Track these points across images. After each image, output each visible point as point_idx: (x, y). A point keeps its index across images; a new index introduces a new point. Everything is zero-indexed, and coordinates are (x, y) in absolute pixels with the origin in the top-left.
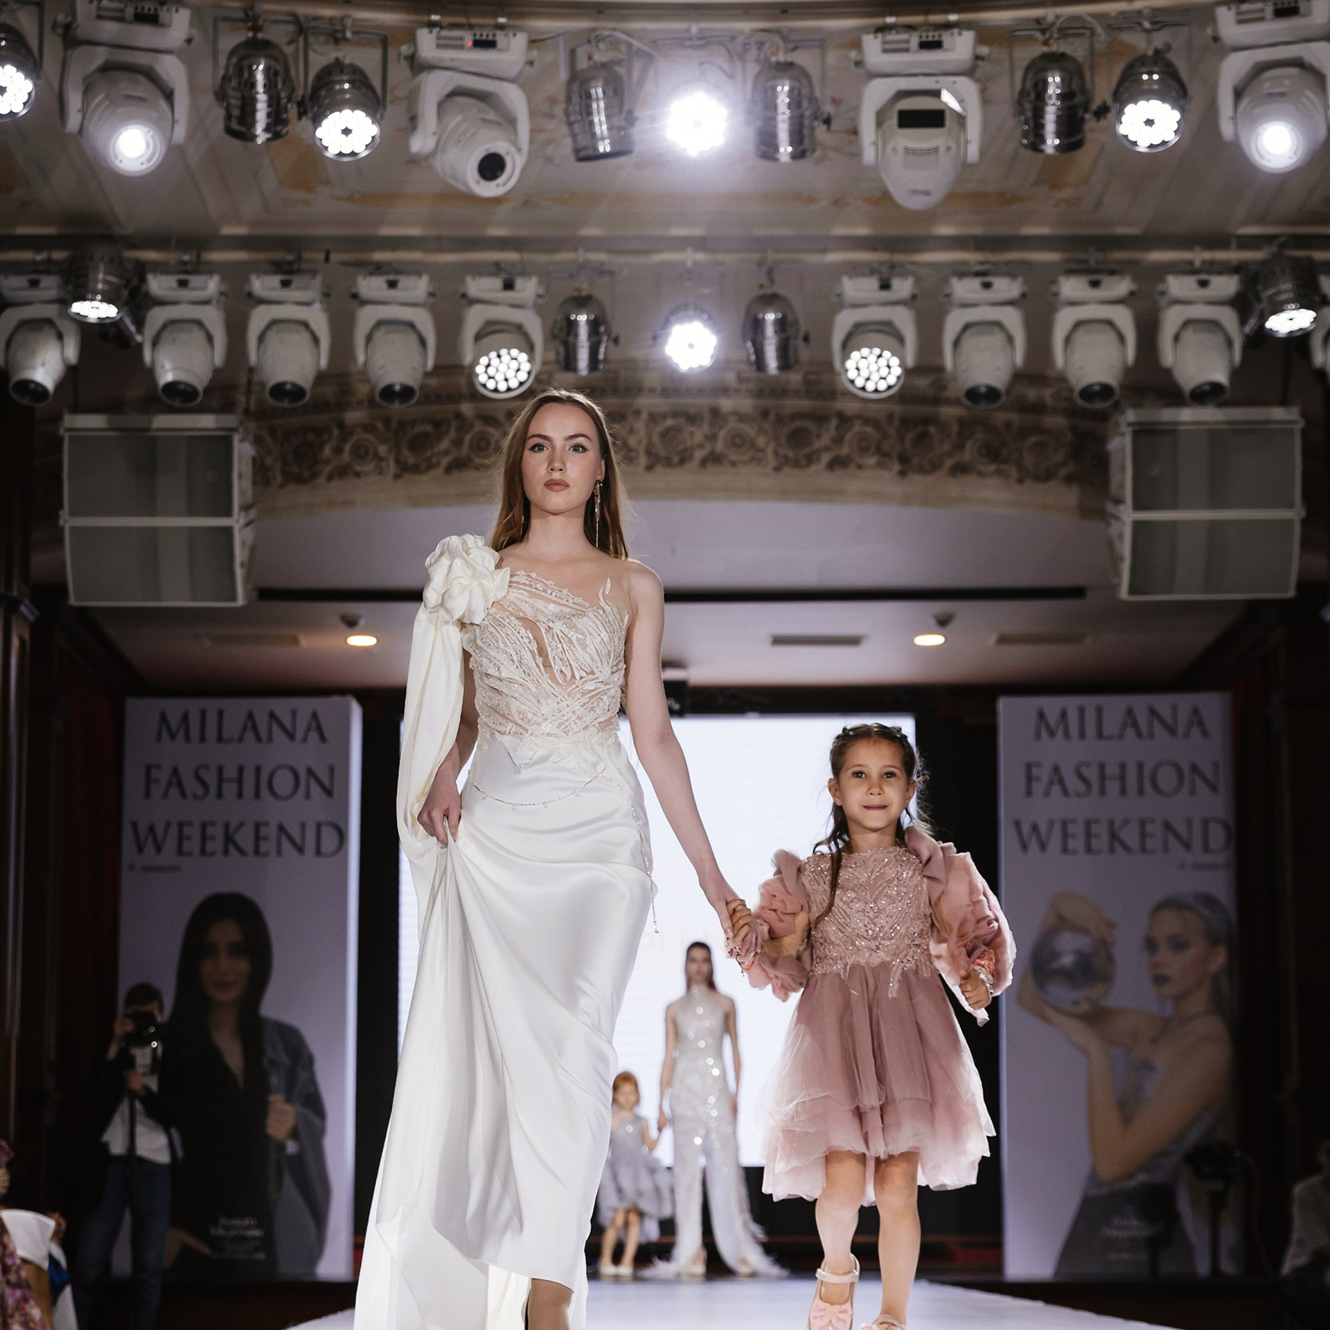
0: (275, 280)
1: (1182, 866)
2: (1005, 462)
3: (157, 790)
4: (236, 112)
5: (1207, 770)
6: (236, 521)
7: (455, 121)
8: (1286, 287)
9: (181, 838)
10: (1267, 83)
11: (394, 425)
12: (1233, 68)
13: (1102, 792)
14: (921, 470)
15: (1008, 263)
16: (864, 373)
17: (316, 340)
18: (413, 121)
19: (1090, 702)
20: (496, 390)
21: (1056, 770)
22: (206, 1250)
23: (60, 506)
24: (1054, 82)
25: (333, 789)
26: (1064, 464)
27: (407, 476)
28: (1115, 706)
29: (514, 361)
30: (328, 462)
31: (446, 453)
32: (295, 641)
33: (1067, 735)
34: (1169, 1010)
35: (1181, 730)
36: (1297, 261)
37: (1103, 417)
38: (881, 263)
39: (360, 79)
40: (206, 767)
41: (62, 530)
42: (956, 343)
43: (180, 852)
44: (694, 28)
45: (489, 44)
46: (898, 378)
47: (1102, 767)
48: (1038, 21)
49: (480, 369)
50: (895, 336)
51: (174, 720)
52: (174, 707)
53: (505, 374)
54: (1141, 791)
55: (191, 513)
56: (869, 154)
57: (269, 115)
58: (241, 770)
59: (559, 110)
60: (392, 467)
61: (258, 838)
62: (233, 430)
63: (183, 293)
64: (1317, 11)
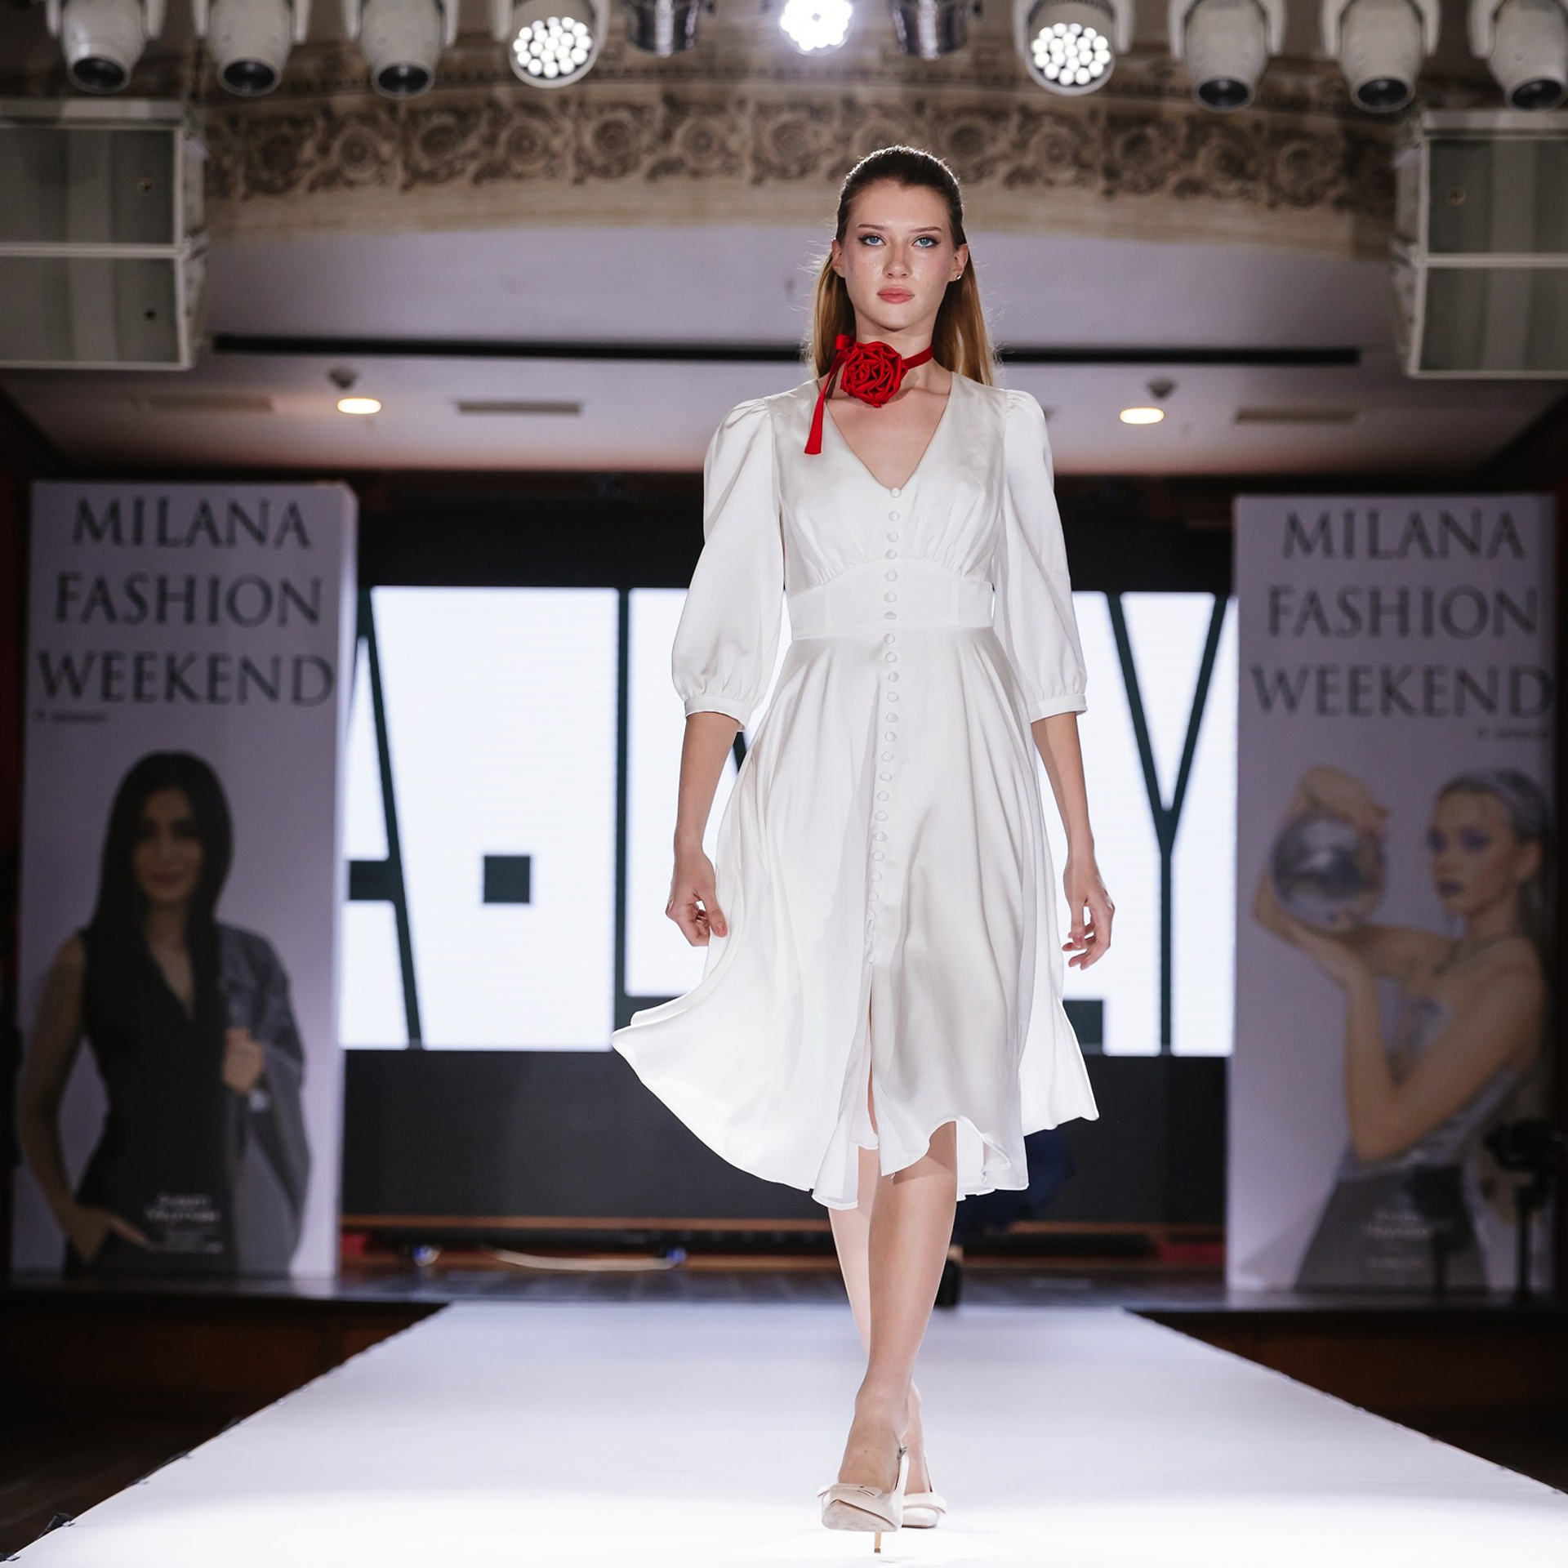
1: (1481, 733)
2: (1252, 178)
3: (75, 609)
5: (1519, 600)
6: (179, 251)
9: (108, 675)
11: (402, 114)
13: (1375, 629)
14: (1136, 189)
16: (1059, 59)
17: (289, 2)
19: (1361, 505)
20: (542, 76)
21: (1313, 598)
22: (139, 1238)
25: (317, 611)
26: (1333, 182)
27: (419, 187)
28: (1395, 511)
29: (568, 34)
30: (309, 164)
31: (473, 155)
32: (265, 405)
33: (1328, 550)
34: (1459, 929)
35: (1485, 545)
37: (1390, 124)
40: (142, 578)
42: (1188, 20)
43: (107, 694)
46: (1106, 66)
47: (1375, 595)
49: (519, 46)
50: (1102, 7)
51: (99, 511)
52: (100, 495)
53: (555, 53)
54: (1428, 630)
55: (117, 236)
58: (191, 583)
60: (399, 174)
61: (214, 677)
62: (175, 122)
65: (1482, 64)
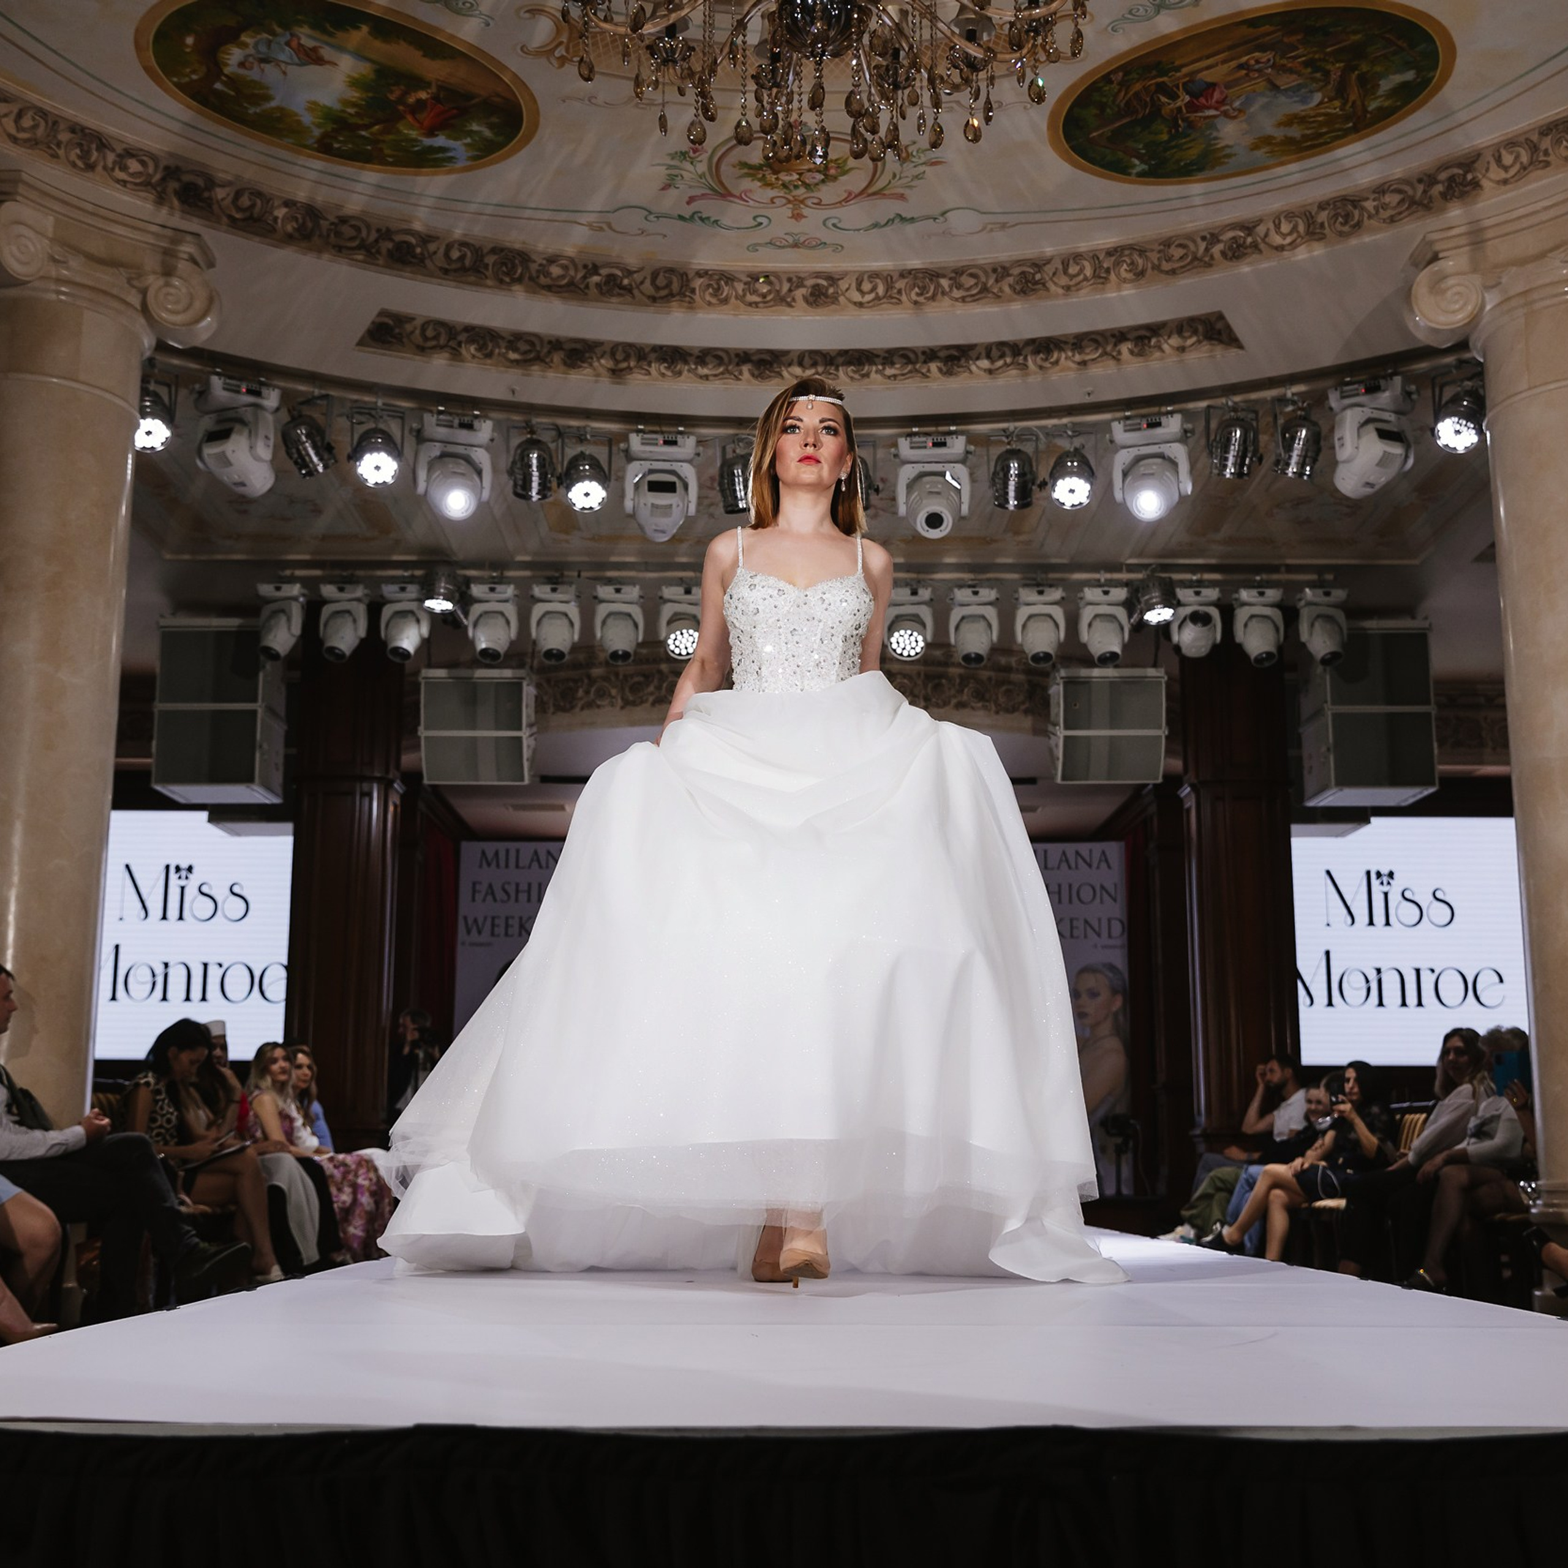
0: (548, 588)
1: (1095, 946)
2: (988, 701)
3: (479, 897)
4: (520, 483)
5: (1111, 889)
6: (524, 733)
8: (1156, 594)
9: (493, 925)
10: (1142, 468)
11: (621, 677)
12: (1122, 458)
14: (938, 706)
15: (988, 580)
16: (902, 645)
17: (572, 624)
20: (680, 654)
23: (419, 724)
24: (1014, 467)
26: (1023, 703)
27: (628, 708)
28: (1054, 849)
30: (581, 699)
31: (652, 694)
32: (562, 808)
35: (1095, 865)
36: (1164, 579)
37: (1046, 674)
38: (912, 579)
39: (595, 464)
40: (509, 883)
41: (419, 738)
42: (957, 628)
43: (493, 934)
45: (674, 443)
46: (922, 649)
48: (1004, 430)
49: (670, 642)
50: (920, 623)
51: (490, 855)
52: (490, 847)
53: (685, 645)
54: (1070, 901)
55: (497, 728)
56: (902, 510)
57: (540, 484)
58: (530, 885)
59: (716, 485)
60: (620, 702)
62: (523, 679)
63: (492, 596)
64: (1173, 424)
65: (1085, 646)
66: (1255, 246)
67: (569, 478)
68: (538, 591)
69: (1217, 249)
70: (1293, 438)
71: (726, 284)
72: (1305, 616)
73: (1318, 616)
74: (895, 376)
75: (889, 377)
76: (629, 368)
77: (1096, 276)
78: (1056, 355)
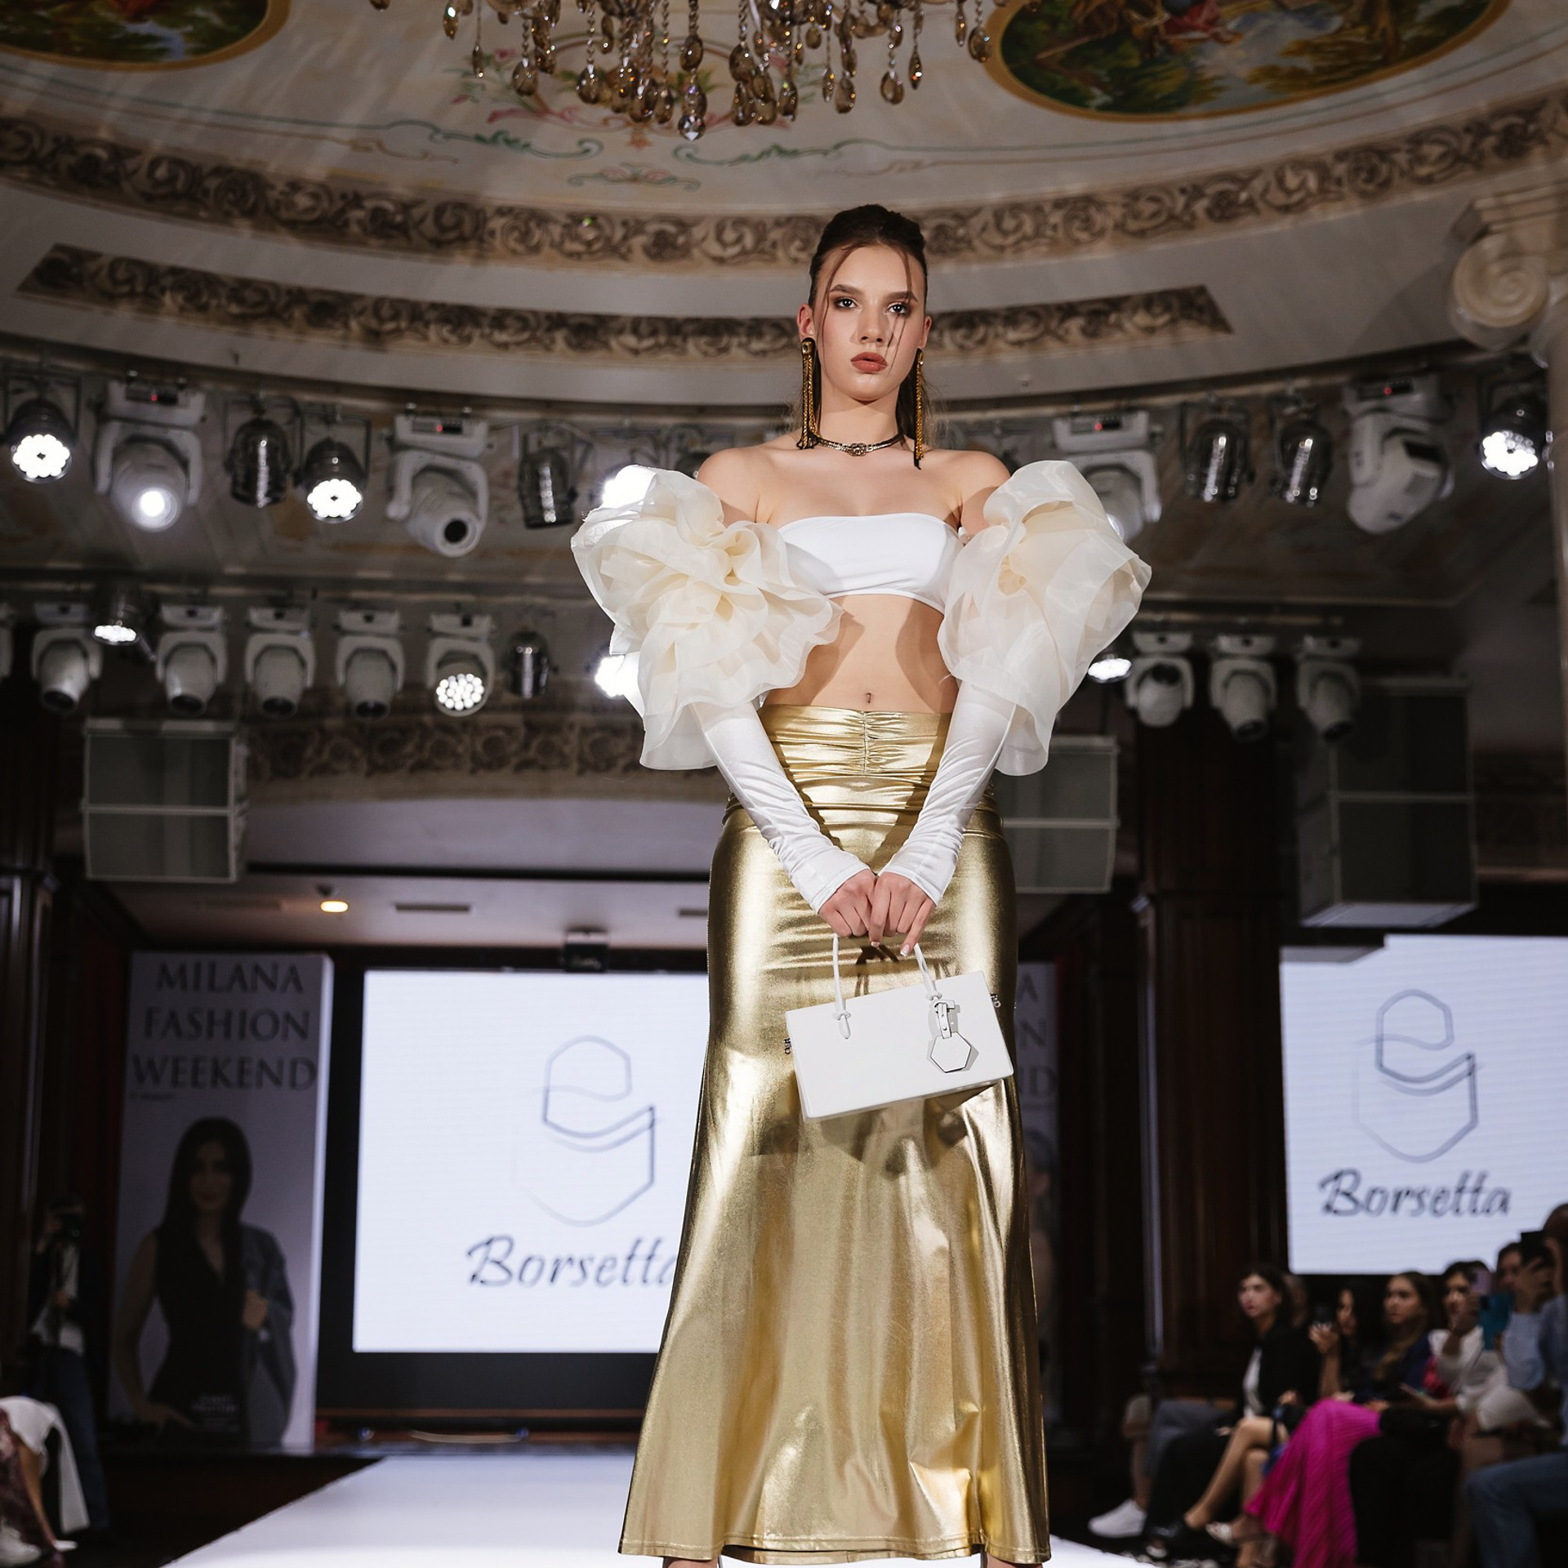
0: (269, 613)
3: (156, 1030)
4: (241, 479)
6: (231, 811)
7: (426, 492)
9: (176, 1071)
11: (368, 730)
17: (303, 663)
18: (390, 492)
20: (454, 709)
23: (79, 794)
25: (307, 1030)
27: (377, 775)
29: (470, 685)
30: (310, 761)
31: (410, 756)
32: (277, 906)
39: (346, 455)
40: (199, 1011)
41: (82, 814)
43: (175, 1083)
44: (627, 422)
45: (456, 430)
49: (440, 691)
51: (173, 969)
52: (173, 961)
53: (462, 695)
55: (193, 802)
57: (270, 483)
58: (229, 1014)
59: (514, 482)
60: (364, 766)
61: (242, 1072)
62: (230, 735)
63: (191, 622)
64: (1139, 425)
66: (1251, 204)
67: (311, 475)
68: (256, 616)
69: (1200, 206)
70: (1295, 450)
71: (538, 225)
72: (1305, 672)
73: (1324, 675)
74: (764, 353)
75: (756, 353)
76: (398, 332)
77: (1038, 233)
78: (981, 331)
